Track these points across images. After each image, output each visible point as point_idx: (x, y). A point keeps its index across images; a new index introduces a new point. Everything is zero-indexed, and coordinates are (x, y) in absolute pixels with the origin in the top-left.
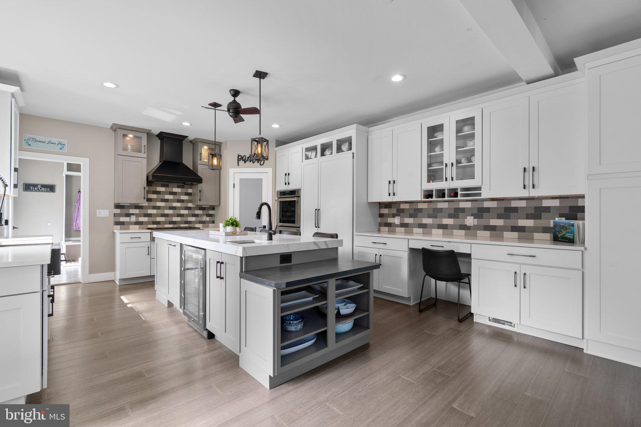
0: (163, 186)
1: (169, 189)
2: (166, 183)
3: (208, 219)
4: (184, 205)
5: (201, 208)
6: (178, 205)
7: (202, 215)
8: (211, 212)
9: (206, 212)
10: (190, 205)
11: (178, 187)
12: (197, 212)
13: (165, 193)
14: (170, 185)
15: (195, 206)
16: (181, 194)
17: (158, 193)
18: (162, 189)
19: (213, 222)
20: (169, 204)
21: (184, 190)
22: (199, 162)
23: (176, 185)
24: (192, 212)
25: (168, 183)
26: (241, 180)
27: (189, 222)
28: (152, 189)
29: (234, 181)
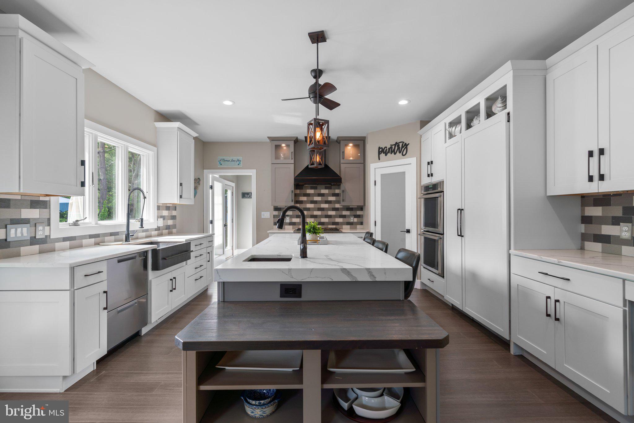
0: (312, 188)
1: (317, 191)
2: (314, 185)
3: (356, 220)
4: (332, 206)
5: (348, 209)
6: (326, 206)
7: (349, 216)
8: (359, 213)
9: (353, 213)
10: (337, 206)
11: (326, 188)
12: (345, 213)
13: (314, 195)
14: (319, 186)
15: (342, 207)
16: (328, 195)
17: (308, 195)
18: (311, 191)
19: (362, 223)
21: (332, 191)
22: (342, 161)
23: (324, 186)
24: (339, 213)
25: (316, 185)
26: (382, 176)
27: (337, 224)
28: (303, 191)
29: (375, 179)
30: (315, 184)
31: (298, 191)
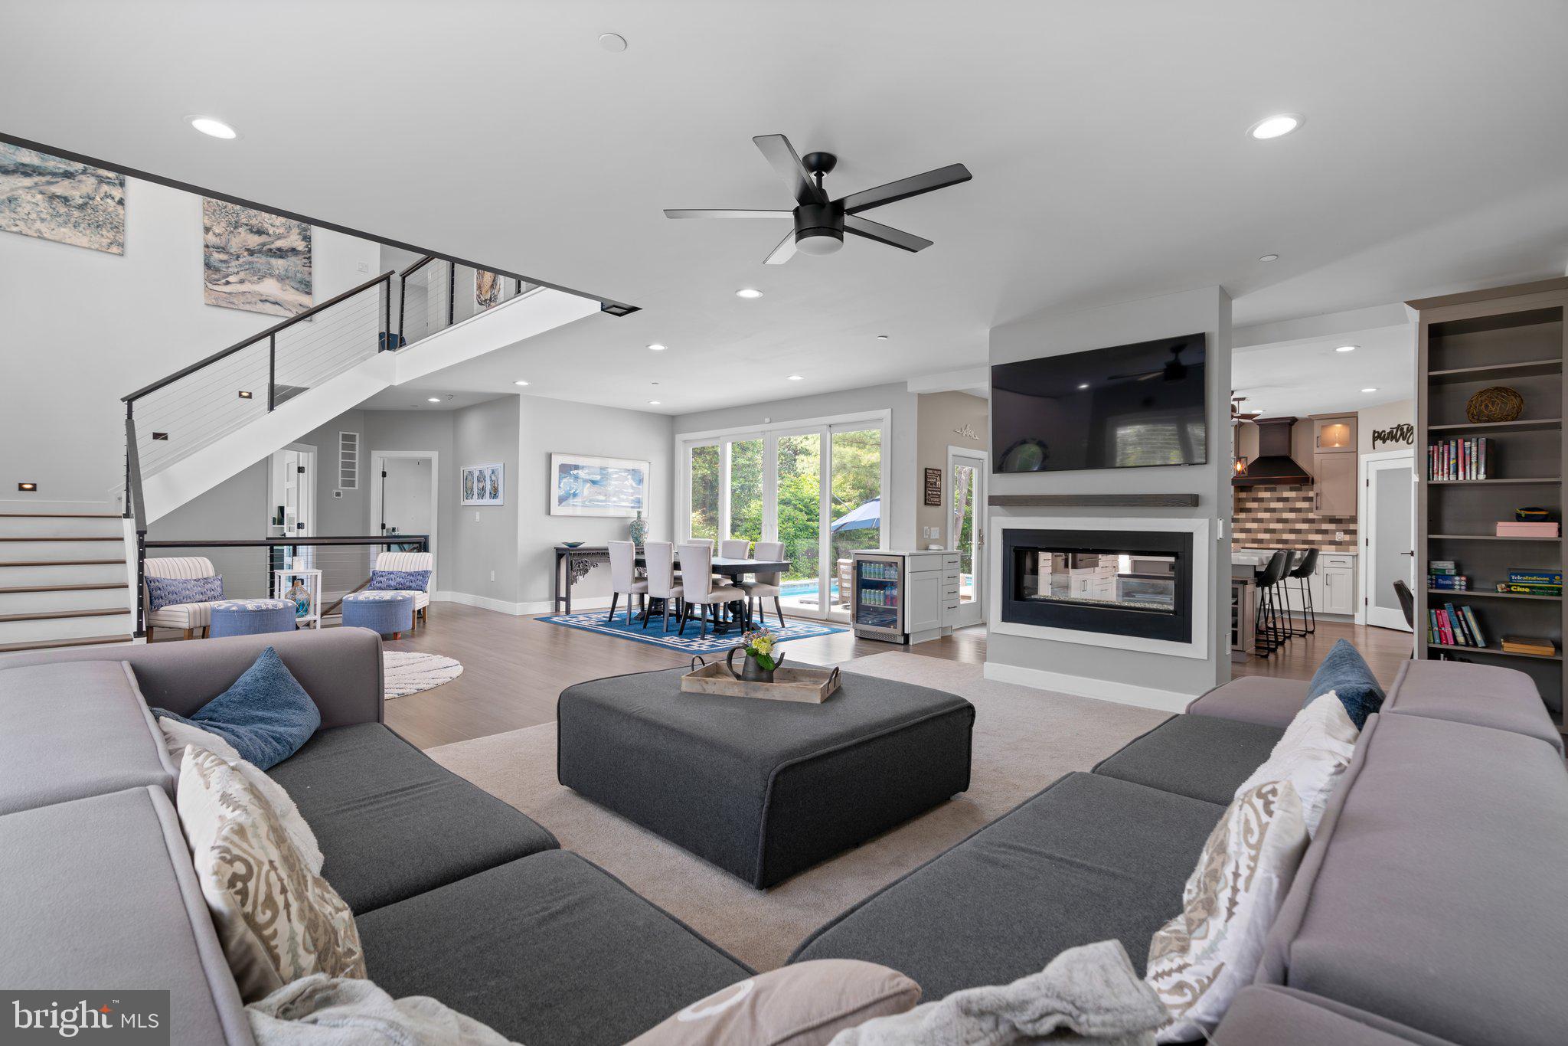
0: (1266, 490)
1: (1276, 494)
3: (1347, 538)
4: (1302, 516)
5: (1333, 520)
7: (1334, 532)
8: (1352, 527)
9: (1339, 526)
10: (1311, 516)
11: (1292, 490)
12: (1325, 526)
13: (1271, 500)
14: (1279, 487)
15: (1321, 517)
16: (1296, 499)
17: (1261, 500)
18: (1267, 495)
19: (1356, 543)
20: (1277, 515)
21: (1302, 494)
22: (1317, 450)
23: (1288, 487)
24: (1315, 526)
25: (1274, 486)
26: (1380, 473)
27: (1312, 542)
28: (1252, 495)
29: (1367, 477)
30: (1271, 484)
31: (1243, 495)
